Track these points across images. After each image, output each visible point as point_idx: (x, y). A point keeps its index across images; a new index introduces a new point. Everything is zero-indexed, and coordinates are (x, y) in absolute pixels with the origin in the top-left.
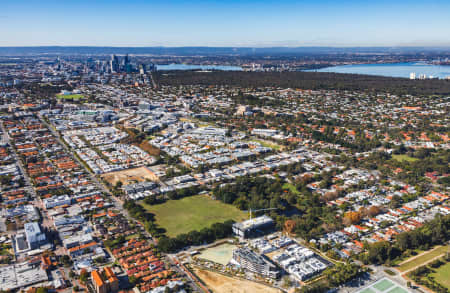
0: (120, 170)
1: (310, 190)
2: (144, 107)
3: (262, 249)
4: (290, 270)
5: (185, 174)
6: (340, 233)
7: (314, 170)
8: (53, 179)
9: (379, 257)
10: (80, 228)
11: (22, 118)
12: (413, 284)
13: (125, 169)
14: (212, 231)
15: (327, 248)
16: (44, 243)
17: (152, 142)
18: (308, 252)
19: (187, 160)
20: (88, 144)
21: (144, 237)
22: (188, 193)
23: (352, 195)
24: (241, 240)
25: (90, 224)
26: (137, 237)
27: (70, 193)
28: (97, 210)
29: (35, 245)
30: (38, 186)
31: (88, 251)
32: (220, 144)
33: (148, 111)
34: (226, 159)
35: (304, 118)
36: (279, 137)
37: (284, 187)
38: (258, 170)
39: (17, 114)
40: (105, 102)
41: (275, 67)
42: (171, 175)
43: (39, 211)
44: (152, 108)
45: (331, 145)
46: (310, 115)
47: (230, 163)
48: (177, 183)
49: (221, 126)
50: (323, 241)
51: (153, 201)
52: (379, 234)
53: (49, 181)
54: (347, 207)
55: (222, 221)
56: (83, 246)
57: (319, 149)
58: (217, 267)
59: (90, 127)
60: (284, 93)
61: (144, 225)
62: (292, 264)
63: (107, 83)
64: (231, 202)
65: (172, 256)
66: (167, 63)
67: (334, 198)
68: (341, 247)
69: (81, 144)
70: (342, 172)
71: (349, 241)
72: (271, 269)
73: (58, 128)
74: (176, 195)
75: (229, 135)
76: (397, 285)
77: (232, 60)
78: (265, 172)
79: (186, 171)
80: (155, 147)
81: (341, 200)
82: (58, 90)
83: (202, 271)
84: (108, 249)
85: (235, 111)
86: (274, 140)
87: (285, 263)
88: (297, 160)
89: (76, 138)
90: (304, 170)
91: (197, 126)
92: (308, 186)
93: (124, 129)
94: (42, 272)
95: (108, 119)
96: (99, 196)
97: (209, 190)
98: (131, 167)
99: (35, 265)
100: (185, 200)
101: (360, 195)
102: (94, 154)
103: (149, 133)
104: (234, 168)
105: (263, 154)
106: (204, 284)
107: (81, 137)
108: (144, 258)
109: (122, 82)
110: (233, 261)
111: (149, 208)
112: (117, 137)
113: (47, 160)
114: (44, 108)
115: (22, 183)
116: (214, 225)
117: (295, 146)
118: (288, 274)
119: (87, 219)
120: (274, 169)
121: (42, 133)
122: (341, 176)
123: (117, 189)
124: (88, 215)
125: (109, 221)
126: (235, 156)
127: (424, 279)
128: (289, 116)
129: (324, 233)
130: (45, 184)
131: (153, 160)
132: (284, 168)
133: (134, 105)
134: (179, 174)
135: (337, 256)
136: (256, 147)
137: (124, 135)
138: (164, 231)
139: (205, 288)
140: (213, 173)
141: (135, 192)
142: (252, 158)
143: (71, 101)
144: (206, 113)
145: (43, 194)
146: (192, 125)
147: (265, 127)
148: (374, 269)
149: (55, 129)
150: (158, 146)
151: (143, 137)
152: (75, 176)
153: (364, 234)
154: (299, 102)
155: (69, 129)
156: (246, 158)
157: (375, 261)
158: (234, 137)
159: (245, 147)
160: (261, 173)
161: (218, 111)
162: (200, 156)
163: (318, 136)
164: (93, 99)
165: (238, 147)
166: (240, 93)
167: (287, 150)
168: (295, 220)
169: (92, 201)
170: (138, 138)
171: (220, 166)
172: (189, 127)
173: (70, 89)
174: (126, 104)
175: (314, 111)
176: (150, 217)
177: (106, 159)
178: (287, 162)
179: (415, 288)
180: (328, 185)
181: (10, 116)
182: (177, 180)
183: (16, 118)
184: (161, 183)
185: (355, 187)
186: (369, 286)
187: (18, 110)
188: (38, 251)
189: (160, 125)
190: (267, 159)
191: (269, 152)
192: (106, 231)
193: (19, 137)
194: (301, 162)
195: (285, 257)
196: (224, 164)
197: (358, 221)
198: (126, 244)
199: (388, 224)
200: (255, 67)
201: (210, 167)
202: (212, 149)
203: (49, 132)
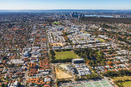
0: (55, 42)
1: (103, 54)
3: (76, 66)
4: (79, 73)
5: (70, 45)
6: (102, 67)
7: (110, 49)
8: (39, 43)
9: (108, 75)
10: (37, 54)
11: (41, 28)
12: (113, 83)
13: (57, 42)
15: (94, 70)
18: (88, 70)
19: (74, 42)
20: (52, 36)
21: (49, 59)
22: (68, 50)
23: (116, 57)
24: (73, 64)
25: (40, 54)
26: (47, 58)
27: (40, 46)
28: (44, 51)
29: (25, 56)
30: (35, 44)
31: (35, 59)
32: (86, 38)
33: (73, 28)
35: (120, 33)
36: (106, 38)
37: (97, 52)
38: (92, 47)
39: (41, 27)
40: (63, 25)
41: (125, 16)
42: (67, 45)
43: (31, 49)
44: (74, 27)
45: (122, 42)
46: (122, 32)
47: (85, 44)
48: (67, 48)
49: (90, 33)
50: (96, 68)
51: (57, 51)
52: (115, 69)
53: (38, 43)
54: (111, 60)
55: (70, 58)
57: (116, 43)
58: (61, 68)
59: (55, 31)
60: (120, 25)
61: (51, 55)
62: (81, 72)
63: (68, 20)
64: (77, 54)
65: (52, 64)
66: (90, 14)
67: (109, 57)
68: (99, 70)
69: (51, 35)
70: (119, 50)
71: (104, 69)
72: (73, 71)
74: (64, 50)
75: (91, 36)
76: (108, 83)
77: (111, 14)
78: (94, 47)
79: (72, 45)
80: (68, 37)
81: (112, 58)
82: (54, 21)
83: (57, 69)
84: (39, 60)
85: (98, 29)
86: (103, 39)
87: (79, 71)
88: (106, 45)
89: (50, 34)
90: (106, 48)
91: (83, 33)
92: (105, 53)
93: (63, 32)
94: (23, 62)
95: (61, 29)
96: (46, 48)
97: (74, 50)
98: (58, 42)
99: (23, 60)
100: (66, 52)
101: (119, 58)
102: (51, 38)
103: (69, 34)
104: (85, 45)
105: (97, 42)
106: (55, 71)
107: (51, 33)
108: (46, 63)
109: (72, 20)
110: (66, 68)
111: (55, 52)
112: (60, 34)
113: (41, 38)
114: (48, 25)
115: (32, 43)
117: (109, 41)
118: (78, 74)
119: (40, 53)
120: (97, 47)
121: (43, 32)
122: (118, 52)
123: (51, 47)
124: (40, 52)
125: (44, 54)
126: (88, 42)
127: (119, 83)
128: (115, 32)
129: (97, 66)
130: (37, 44)
131: (64, 41)
132: (100, 47)
133: (70, 26)
134: (69, 45)
135: (96, 72)
136: (96, 40)
137: (62, 34)
138: (55, 58)
139: (55, 72)
140: (78, 46)
141: (55, 48)
142: (93, 43)
143: (55, 24)
144: (89, 30)
145: (34, 46)
146: (82, 32)
147: (103, 35)
148: (105, 77)
149: (47, 31)
150: (69, 37)
151: (67, 35)
152: (44, 42)
153: (110, 68)
154: (122, 28)
155: (50, 31)
156: (91, 43)
157: (106, 76)
158: (92, 37)
159: (93, 40)
161: (93, 29)
162: (78, 41)
163: (120, 39)
164: (61, 24)
165: (90, 40)
166: (104, 24)
167: (106, 42)
168: (92, 61)
169: (43, 49)
170: (65, 35)
171: (81, 44)
172: (81, 33)
173: (57, 21)
174: (68, 26)
175: (125, 31)
176: (54, 54)
177: (53, 39)
178: (103, 45)
179: (113, 85)
180: (110, 54)
181: (39, 27)
182: (68, 46)
183: (40, 28)
184: (63, 47)
185: (119, 55)
186: (100, 81)
187: (42, 26)
188: (25, 57)
189: (73, 32)
190: (97, 44)
191: (99, 42)
192: (42, 56)
193: (38, 32)
194: (108, 46)
195: (80, 69)
196: (83, 44)
197: (112, 65)
198: (44, 60)
199: (121, 67)
200: (117, 16)
201: (78, 44)
202: (83, 39)
203: (45, 31)
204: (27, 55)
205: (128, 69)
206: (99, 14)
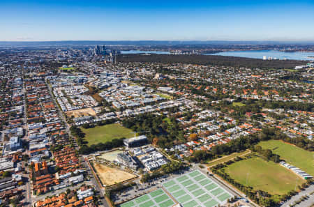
0: (77, 109)
1: (177, 122)
2: (104, 74)
3: (136, 153)
4: (146, 165)
5: (111, 112)
6: (183, 145)
7: (184, 110)
8: (39, 114)
9: (198, 159)
10: (42, 141)
11: (35, 80)
12: (211, 173)
13: (80, 109)
14: (111, 143)
15: (171, 153)
16: (18, 148)
17: (100, 94)
18: (160, 155)
19: (115, 105)
20: (65, 96)
21: (74, 146)
22: (108, 122)
23: (199, 124)
24: (127, 148)
25: (48, 138)
26: (70, 146)
27: (44, 121)
28: (55, 131)
29: (13, 149)
30: (30, 117)
31: (41, 153)
32: (137, 95)
33: (105, 77)
34: (137, 104)
35: (191, 81)
36: (171, 92)
37: (165, 120)
38: (153, 110)
39: (33, 79)
40: (84, 72)
41: (189, 52)
42: (104, 112)
43: (24, 131)
44: (108, 75)
45: (200, 97)
46: (195, 79)
47: (139, 106)
48: (105, 117)
49: (142, 85)
50: (172, 150)
51: (87, 126)
52: (205, 146)
53: (36, 115)
54: (193, 131)
55: (119, 138)
56: (39, 150)
57: (192, 99)
58: (107, 163)
59: (70, 86)
60: (186, 67)
61: (76, 139)
62: (148, 162)
63: (90, 61)
64: (129, 128)
65: (85, 157)
66: (129, 50)
67: (189, 126)
68: (180, 153)
69: (62, 94)
70: (200, 111)
71: (186, 150)
72: (134, 164)
73: (53, 86)
74: (101, 124)
75: (144, 90)
76: (202, 173)
77: (166, 48)
78: (157, 111)
79: (113, 110)
80: (101, 97)
81: (193, 127)
82: (61, 65)
83: (98, 165)
84: (52, 152)
85: (154, 77)
86: (169, 93)
87: (144, 161)
88: (177, 105)
89: (60, 92)
90: (179, 110)
91: (129, 85)
92: (178, 119)
93: (88, 87)
94: (12, 163)
95: (82, 81)
96: (59, 123)
97: (121, 121)
98: (84, 108)
99: (9, 159)
100: (106, 126)
101: (204, 124)
102: (66, 100)
103: (101, 89)
104: (140, 109)
105: (159, 101)
106: (96, 171)
107: (63, 91)
108: (69, 157)
109: (98, 60)
110: (117, 160)
111: (84, 130)
112: (83, 91)
113: (40, 103)
114: (50, 75)
115: (21, 116)
116: (113, 140)
117: (179, 97)
118: (144, 167)
119: (48, 136)
120: (162, 110)
121: (42, 89)
122: (198, 114)
123: (71, 120)
124: (49, 133)
125: (59, 137)
126: (143, 102)
127: (219, 171)
128: (183, 80)
129: (174, 145)
130: (33, 116)
131: (96, 104)
132: (167, 109)
133: (98, 74)
134: (108, 112)
135: (176, 158)
136: (157, 97)
137: (87, 90)
138: (87, 142)
139: (95, 174)
140: (127, 111)
141: (80, 121)
142: (152, 103)
143: (65, 71)
144: (138, 78)
145: (29, 122)
146: (126, 85)
147: (166, 86)
148: (193, 164)
149: (50, 86)
150: (102, 96)
151: (97, 91)
152: (51, 112)
153: (197, 146)
154: (192, 72)
155: (58, 87)
156: (148, 104)
157: (195, 161)
158: (147, 92)
159: (151, 97)
160: (154, 112)
161: (145, 77)
162: (123, 102)
163: (195, 91)
164: (78, 70)
165: (146, 97)
166: (161, 67)
167: (174, 99)
168: (162, 138)
169: (54, 126)
170: (94, 92)
171: (132, 108)
172: (124, 86)
173: (68, 64)
174: (95, 73)
175: (199, 77)
176: (82, 135)
177: (71, 103)
178: (171, 106)
179: (211, 175)
180: (188, 119)
181: (29, 79)
182: (106, 115)
183: (32, 81)
184: (97, 117)
185: (203, 120)
186: (187, 174)
187: (35, 76)
188: (14, 152)
189: (108, 85)
190: (161, 104)
191: (163, 100)
192: (55, 142)
193: (30, 91)
194: (179, 106)
195: (146, 158)
196: (136, 106)
197: (196, 139)
198: (63, 150)
199: (212, 141)
200: (177, 52)
201: (126, 108)
202: (133, 98)
203: (47, 88)
204: (19, 145)
205: (223, 142)
206: (145, 49)
